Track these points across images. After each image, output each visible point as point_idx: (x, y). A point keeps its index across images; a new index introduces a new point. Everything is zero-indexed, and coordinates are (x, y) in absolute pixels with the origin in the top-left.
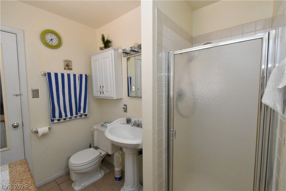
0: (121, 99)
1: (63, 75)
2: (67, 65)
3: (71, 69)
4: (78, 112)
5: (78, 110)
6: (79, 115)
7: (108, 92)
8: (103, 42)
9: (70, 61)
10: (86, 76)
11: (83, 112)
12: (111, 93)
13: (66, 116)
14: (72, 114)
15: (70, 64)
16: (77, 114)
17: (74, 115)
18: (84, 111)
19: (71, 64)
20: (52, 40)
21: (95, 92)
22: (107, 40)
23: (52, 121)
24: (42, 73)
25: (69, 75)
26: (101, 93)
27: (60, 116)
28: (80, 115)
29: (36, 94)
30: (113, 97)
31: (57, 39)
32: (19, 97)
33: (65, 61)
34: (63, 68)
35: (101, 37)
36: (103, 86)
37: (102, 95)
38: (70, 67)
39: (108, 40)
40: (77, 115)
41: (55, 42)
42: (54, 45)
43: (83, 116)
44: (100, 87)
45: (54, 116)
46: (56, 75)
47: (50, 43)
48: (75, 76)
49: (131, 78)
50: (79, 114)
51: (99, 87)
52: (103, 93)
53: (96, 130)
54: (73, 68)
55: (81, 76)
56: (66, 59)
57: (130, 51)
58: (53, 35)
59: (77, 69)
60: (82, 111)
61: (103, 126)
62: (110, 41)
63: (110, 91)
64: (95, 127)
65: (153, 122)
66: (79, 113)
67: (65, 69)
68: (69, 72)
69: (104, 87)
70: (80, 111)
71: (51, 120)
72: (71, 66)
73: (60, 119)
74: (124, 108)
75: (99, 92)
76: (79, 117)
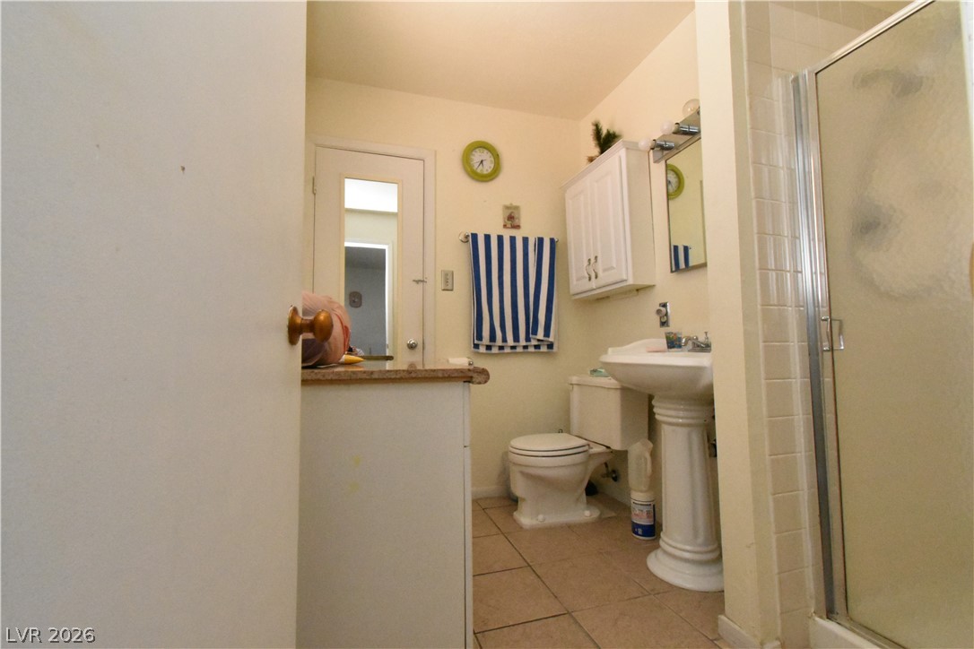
0: (650, 287)
1: (500, 238)
2: (511, 218)
3: (518, 227)
4: (531, 336)
5: (532, 329)
6: (534, 342)
7: (612, 268)
8: (596, 142)
9: (517, 208)
10: (552, 241)
11: (545, 336)
12: (619, 269)
13: (504, 340)
14: (516, 338)
15: (516, 216)
16: (528, 339)
17: (523, 342)
18: (547, 334)
19: (519, 214)
20: (482, 162)
21: (574, 279)
22: (608, 132)
23: (476, 346)
24: (462, 237)
25: (513, 239)
26: (590, 279)
27: (493, 337)
28: (536, 343)
29: (448, 280)
30: (625, 277)
31: (492, 159)
32: (421, 284)
33: (507, 208)
34: (502, 224)
35: (590, 130)
36: (596, 257)
37: (594, 284)
38: (516, 222)
39: (611, 132)
40: (528, 343)
41: (488, 167)
42: (485, 172)
43: (544, 349)
44: (589, 260)
45: (480, 337)
46: (487, 238)
47: (479, 171)
48: (525, 240)
49: (686, 249)
50: (535, 339)
51: (586, 263)
52: (596, 277)
53: (576, 388)
54: (521, 225)
55: (541, 241)
56: (508, 203)
57: (674, 133)
58: (486, 151)
59: (533, 227)
60: (540, 335)
61: (595, 374)
62: (617, 133)
63: (615, 266)
64: (575, 379)
65: (743, 282)
66: (534, 336)
67: (505, 226)
68: (513, 232)
69: (599, 258)
70: (535, 333)
71: (474, 344)
72: (519, 218)
73: (491, 344)
74: (659, 312)
75: (584, 277)
76: (531, 349)
